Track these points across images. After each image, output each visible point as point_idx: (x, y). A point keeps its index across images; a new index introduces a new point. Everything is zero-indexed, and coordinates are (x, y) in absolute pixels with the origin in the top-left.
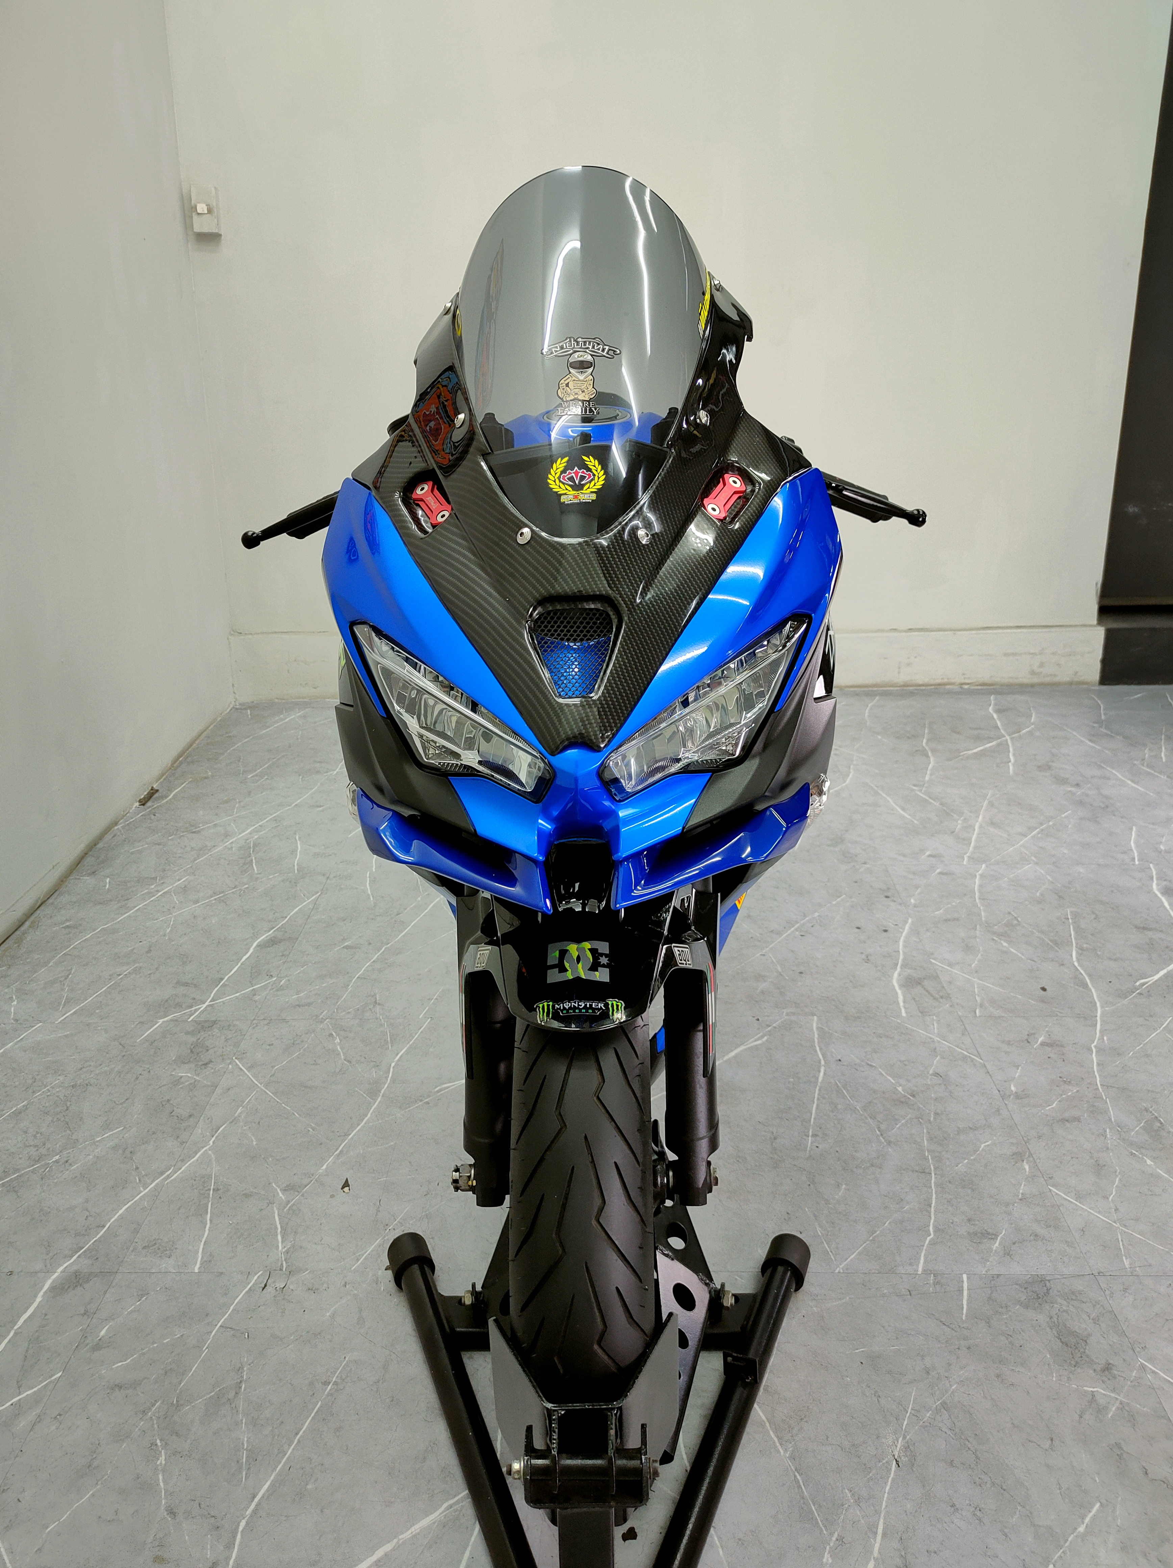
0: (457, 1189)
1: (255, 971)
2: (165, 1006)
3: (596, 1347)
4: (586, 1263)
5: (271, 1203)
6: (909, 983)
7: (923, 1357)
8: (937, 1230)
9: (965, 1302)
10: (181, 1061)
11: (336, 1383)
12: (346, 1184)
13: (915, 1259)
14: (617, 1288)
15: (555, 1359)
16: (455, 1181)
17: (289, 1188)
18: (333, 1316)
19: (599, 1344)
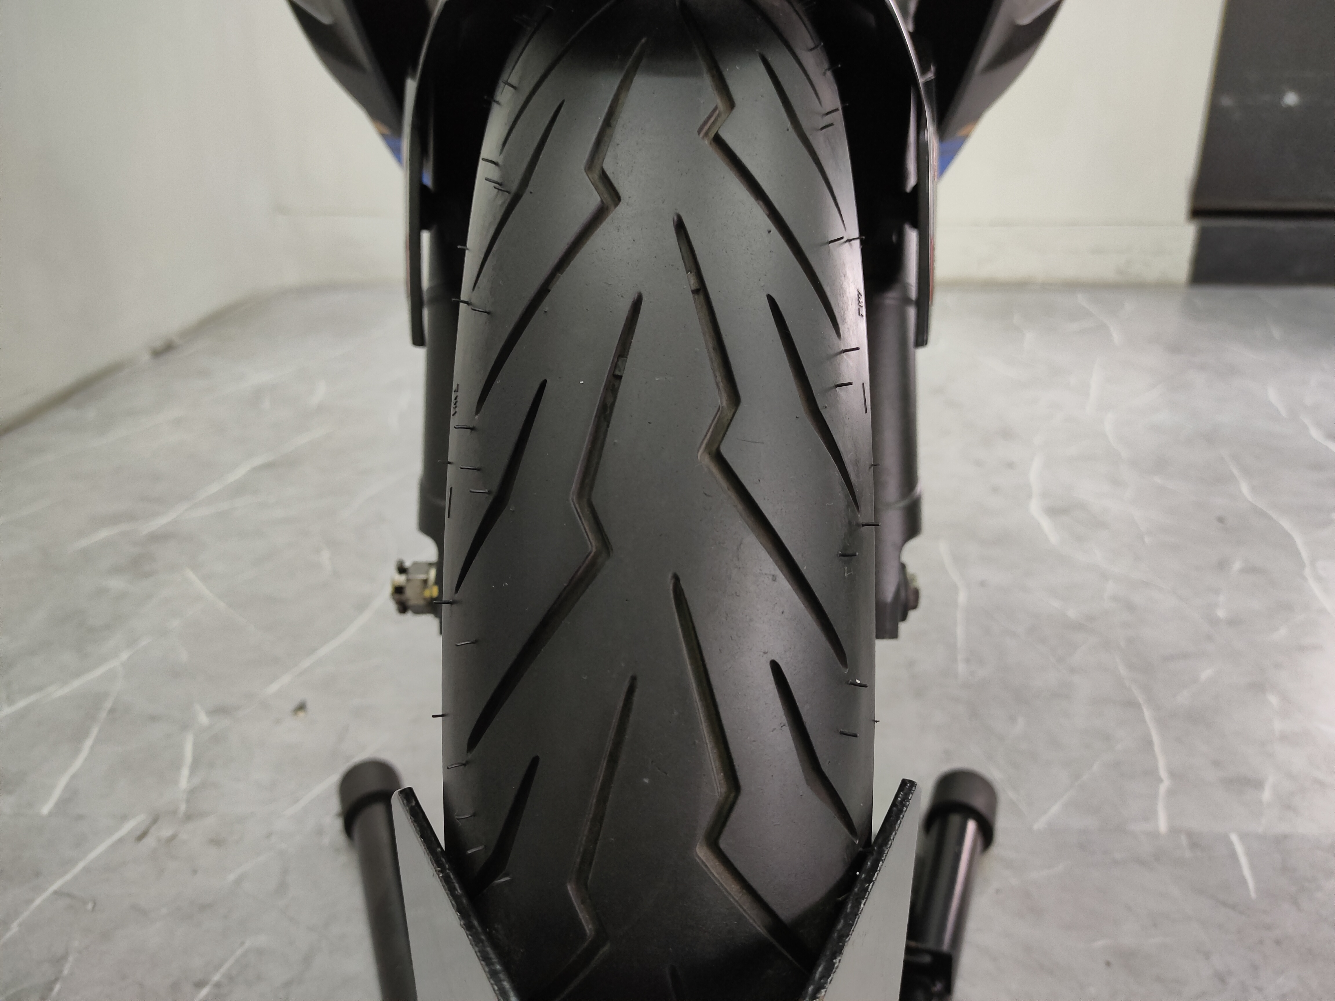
0: (403, 608)
1: (239, 489)
2: (114, 519)
3: (702, 853)
4: (676, 578)
5: (185, 727)
6: (1053, 512)
7: (1207, 956)
8: (1173, 774)
9: (1247, 872)
10: (116, 570)
11: (218, 985)
12: (301, 707)
13: (1150, 815)
14: (775, 667)
15: (570, 889)
16: (398, 590)
17: (218, 711)
18: (238, 882)
19: (713, 843)
